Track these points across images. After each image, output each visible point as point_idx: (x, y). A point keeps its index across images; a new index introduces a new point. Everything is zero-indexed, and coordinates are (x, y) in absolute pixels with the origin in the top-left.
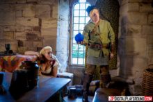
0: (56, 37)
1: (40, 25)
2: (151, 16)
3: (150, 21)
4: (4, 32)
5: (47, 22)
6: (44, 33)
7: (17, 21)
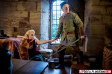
0: (40, 24)
1: (29, 16)
2: (108, 8)
4: (4, 21)
5: (34, 14)
6: (32, 22)
7: (13, 14)
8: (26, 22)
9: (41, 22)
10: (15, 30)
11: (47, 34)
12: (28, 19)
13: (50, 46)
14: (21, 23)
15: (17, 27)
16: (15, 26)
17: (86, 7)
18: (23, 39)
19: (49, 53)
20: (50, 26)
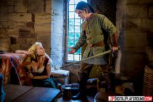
0: (50, 33)
1: (33, 20)
5: (40, 17)
6: (38, 29)
7: (10, 17)
8: (29, 29)
9: (52, 30)
10: (13, 41)
11: (60, 48)
12: (31, 25)
13: (66, 65)
14: (21, 31)
15: (16, 36)
16: (13, 36)
18: (24, 55)
19: (64, 76)
20: (66, 35)
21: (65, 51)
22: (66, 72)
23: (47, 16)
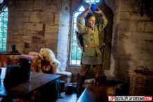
0: (57, 40)
1: (44, 30)
3: (139, 28)
4: (13, 35)
5: (50, 27)
8: (40, 36)
9: (59, 37)
10: (27, 46)
11: (65, 53)
12: (42, 33)
13: (69, 67)
14: (34, 38)
15: (29, 42)
16: (27, 42)
17: (114, 21)
19: (66, 76)
20: (70, 43)
21: (69, 56)
22: (69, 74)
23: (55, 27)
